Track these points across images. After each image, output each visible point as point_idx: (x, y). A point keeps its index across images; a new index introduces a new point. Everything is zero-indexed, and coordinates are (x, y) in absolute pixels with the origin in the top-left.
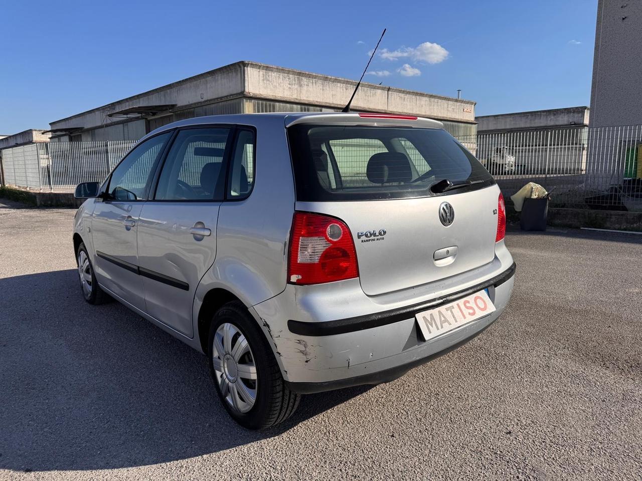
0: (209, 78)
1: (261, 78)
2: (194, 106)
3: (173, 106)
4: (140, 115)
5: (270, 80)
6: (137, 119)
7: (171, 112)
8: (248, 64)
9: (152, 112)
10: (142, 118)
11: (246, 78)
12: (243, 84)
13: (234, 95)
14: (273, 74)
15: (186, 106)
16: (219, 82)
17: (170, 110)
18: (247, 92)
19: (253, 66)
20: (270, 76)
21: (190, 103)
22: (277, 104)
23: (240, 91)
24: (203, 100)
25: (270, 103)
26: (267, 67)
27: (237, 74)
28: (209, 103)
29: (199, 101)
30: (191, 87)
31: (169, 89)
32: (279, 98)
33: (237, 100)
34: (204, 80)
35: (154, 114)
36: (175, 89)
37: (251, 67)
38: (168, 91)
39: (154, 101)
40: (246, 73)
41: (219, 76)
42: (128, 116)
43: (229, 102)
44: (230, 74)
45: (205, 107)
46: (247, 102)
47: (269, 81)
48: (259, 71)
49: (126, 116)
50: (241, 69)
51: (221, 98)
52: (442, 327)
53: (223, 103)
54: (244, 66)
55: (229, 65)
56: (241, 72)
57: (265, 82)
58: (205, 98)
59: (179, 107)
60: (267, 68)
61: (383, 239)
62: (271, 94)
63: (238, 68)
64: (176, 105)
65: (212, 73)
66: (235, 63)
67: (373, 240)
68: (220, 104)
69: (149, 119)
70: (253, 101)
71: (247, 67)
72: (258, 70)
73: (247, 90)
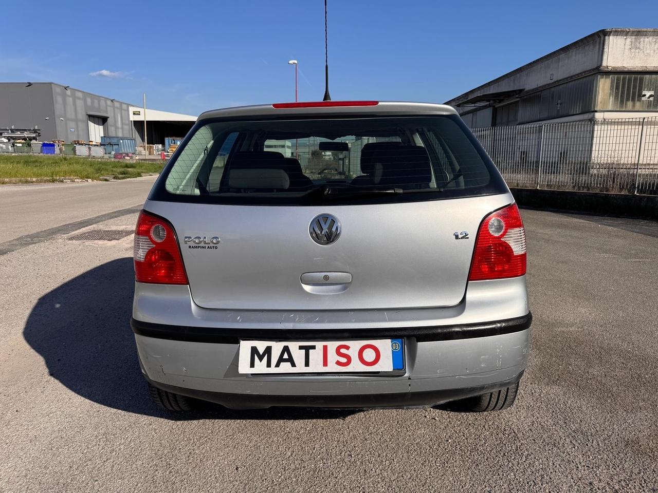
0: (562, 56)
1: (628, 47)
2: (541, 89)
3: (521, 91)
4: (488, 103)
5: (641, 47)
6: (485, 107)
7: (517, 98)
8: (611, 32)
9: (498, 100)
10: (489, 106)
11: (606, 50)
12: (600, 57)
13: (587, 71)
14: (646, 39)
15: (533, 90)
16: (574, 57)
17: (517, 96)
18: (604, 67)
19: (617, 33)
20: (642, 42)
21: (539, 86)
22: (647, 76)
23: (595, 66)
24: (552, 81)
25: (636, 76)
26: (639, 31)
27: (595, 46)
28: (557, 84)
29: (548, 83)
30: (541, 68)
31: (519, 73)
32: (651, 69)
33: (590, 77)
34: (556, 58)
35: (501, 101)
36: (524, 73)
37: (614, 35)
38: (518, 75)
39: (504, 88)
40: (606, 43)
41: (573, 52)
42: (476, 105)
43: (581, 80)
44: (587, 48)
45: (553, 89)
46: (602, 78)
47: (639, 48)
48: (626, 39)
49: (473, 105)
50: (600, 40)
51: (571, 77)
52: (277, 365)
53: (573, 82)
54: (605, 36)
55: (585, 37)
56: (600, 43)
57: (633, 50)
58: (555, 79)
59: (527, 91)
60: (639, 33)
61: (216, 248)
62: (639, 65)
63: (598, 39)
64: (524, 89)
65: (565, 49)
66: (594, 33)
67: (203, 247)
68: (571, 83)
69: (497, 106)
70: (611, 76)
71: (609, 36)
72: (625, 37)
73: (604, 64)
